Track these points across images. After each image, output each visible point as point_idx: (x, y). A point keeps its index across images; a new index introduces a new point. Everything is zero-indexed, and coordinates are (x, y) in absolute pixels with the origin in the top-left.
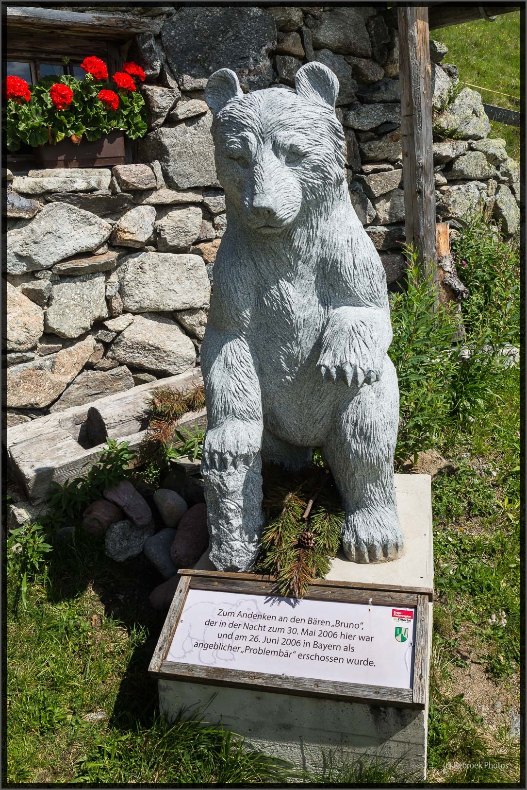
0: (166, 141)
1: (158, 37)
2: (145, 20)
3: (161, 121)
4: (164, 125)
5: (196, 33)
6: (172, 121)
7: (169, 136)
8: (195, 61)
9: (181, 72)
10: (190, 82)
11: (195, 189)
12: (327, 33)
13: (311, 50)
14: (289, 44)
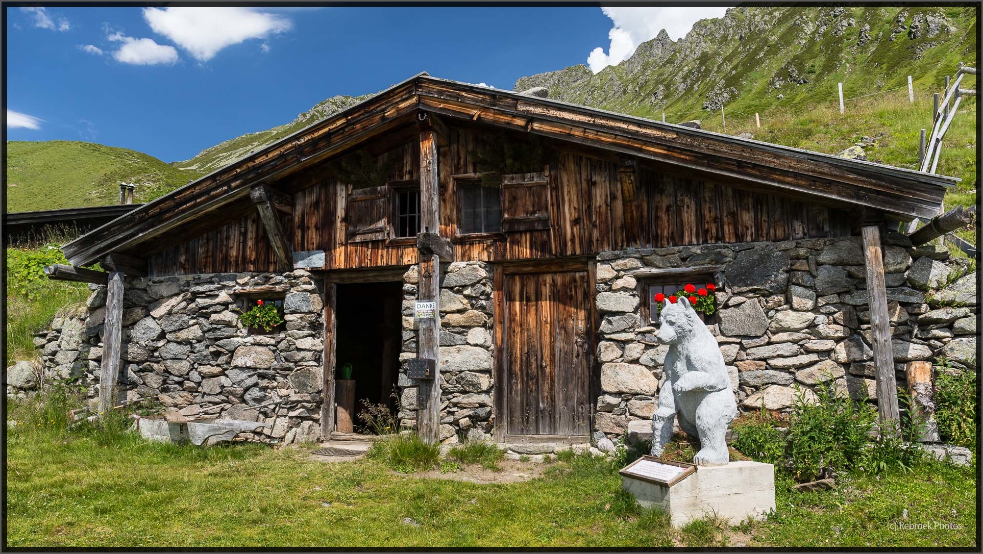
0: (721, 315)
1: (723, 272)
2: (718, 266)
3: (721, 307)
4: (722, 308)
5: (742, 268)
6: (726, 306)
7: (723, 313)
8: (741, 280)
9: (733, 285)
10: (736, 289)
11: (736, 336)
12: (825, 257)
13: (813, 267)
14: (797, 266)
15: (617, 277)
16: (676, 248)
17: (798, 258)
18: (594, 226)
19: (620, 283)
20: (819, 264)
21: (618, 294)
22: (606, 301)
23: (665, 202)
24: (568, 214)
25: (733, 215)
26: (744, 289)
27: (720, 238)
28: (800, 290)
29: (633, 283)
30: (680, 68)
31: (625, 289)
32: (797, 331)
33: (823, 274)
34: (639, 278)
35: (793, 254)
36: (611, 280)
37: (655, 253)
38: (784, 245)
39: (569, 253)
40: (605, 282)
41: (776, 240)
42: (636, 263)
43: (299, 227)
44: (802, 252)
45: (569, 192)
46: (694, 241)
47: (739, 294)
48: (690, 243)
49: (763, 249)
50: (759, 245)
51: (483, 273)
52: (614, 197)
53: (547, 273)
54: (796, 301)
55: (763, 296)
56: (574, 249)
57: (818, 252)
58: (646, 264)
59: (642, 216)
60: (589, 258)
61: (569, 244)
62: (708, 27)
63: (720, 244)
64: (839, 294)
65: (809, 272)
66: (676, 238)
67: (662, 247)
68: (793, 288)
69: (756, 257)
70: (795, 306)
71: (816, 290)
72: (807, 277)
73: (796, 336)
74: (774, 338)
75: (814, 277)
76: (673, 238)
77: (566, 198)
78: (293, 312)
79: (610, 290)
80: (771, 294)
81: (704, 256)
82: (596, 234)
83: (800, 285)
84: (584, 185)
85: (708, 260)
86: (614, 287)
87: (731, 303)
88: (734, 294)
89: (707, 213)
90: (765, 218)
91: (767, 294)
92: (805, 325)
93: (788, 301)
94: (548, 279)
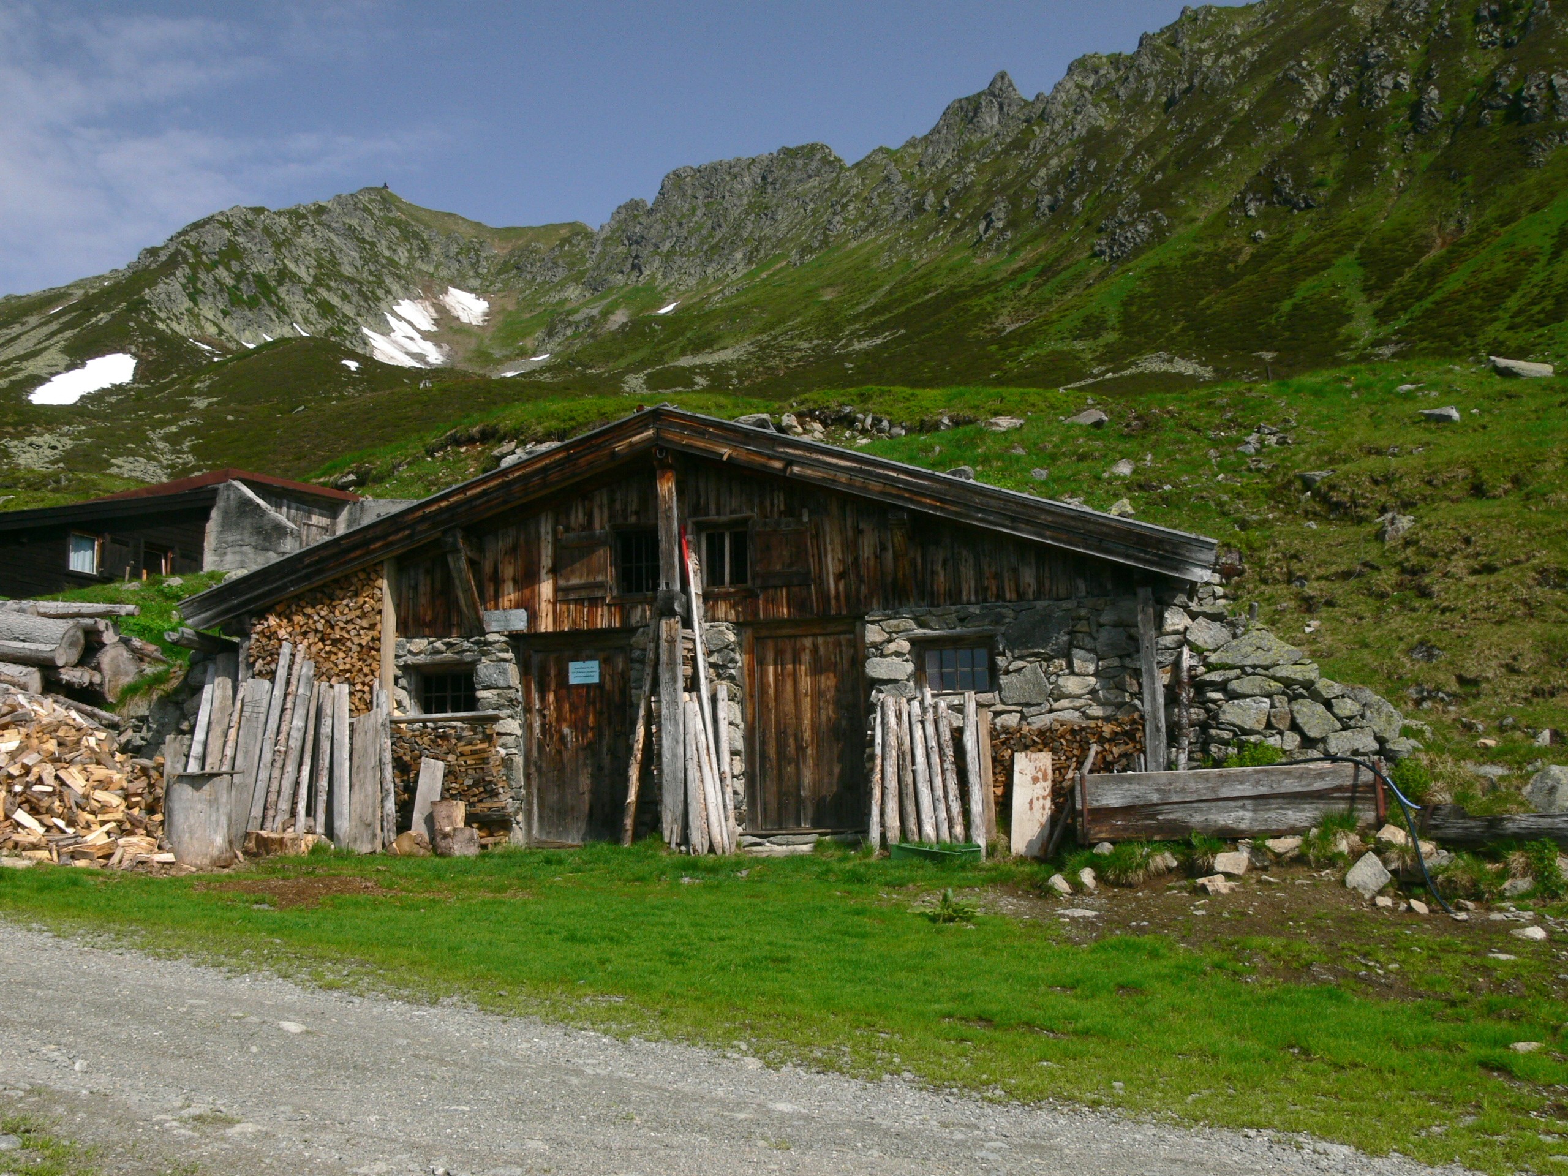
0: (1001, 682)
1: (1003, 634)
2: (997, 628)
3: (1001, 673)
4: (1003, 675)
5: (1023, 630)
7: (1003, 680)
8: (1022, 642)
9: (1014, 649)
11: (1017, 705)
12: (1105, 618)
13: (1094, 629)
14: (1078, 628)
15: (889, 641)
16: (953, 608)
17: (1080, 619)
18: (862, 581)
19: (892, 647)
20: (1101, 625)
21: (889, 659)
22: (877, 668)
23: (940, 556)
24: (832, 567)
25: (1015, 570)
26: (1025, 652)
27: (1000, 596)
28: (1081, 653)
29: (905, 646)
30: (1043, 159)
31: (898, 654)
32: (1079, 697)
33: (1104, 636)
34: (913, 642)
35: (1074, 614)
36: (882, 643)
37: (930, 612)
38: (1065, 605)
39: (833, 612)
40: (875, 645)
41: (1058, 599)
42: (912, 624)
43: (490, 580)
44: (1083, 612)
45: (832, 541)
46: (973, 599)
47: (1021, 658)
48: (969, 603)
49: (1044, 609)
50: (1040, 604)
51: (732, 637)
52: (883, 548)
53: (806, 636)
54: (1077, 664)
55: (1045, 660)
56: (839, 607)
57: (1098, 612)
58: (921, 625)
59: (916, 571)
60: (857, 619)
61: (833, 602)
62: (1102, 72)
63: (1000, 603)
64: (1121, 657)
65: (1090, 635)
66: (954, 596)
67: (938, 605)
68: (1075, 651)
69: (1037, 618)
70: (1076, 670)
71: (1096, 654)
72: (1087, 640)
73: (1078, 703)
74: (1056, 705)
75: (1095, 639)
76: (950, 596)
77: (829, 548)
78: (486, 688)
79: (882, 655)
80: (1053, 658)
81: (982, 616)
82: (864, 590)
83: (1081, 648)
84: (850, 533)
85: (987, 621)
86: (886, 652)
87: (1011, 668)
88: (1015, 659)
89: (986, 568)
90: (1047, 574)
91: (1049, 659)
92: (1086, 691)
93: (1070, 665)
94: (808, 642)
